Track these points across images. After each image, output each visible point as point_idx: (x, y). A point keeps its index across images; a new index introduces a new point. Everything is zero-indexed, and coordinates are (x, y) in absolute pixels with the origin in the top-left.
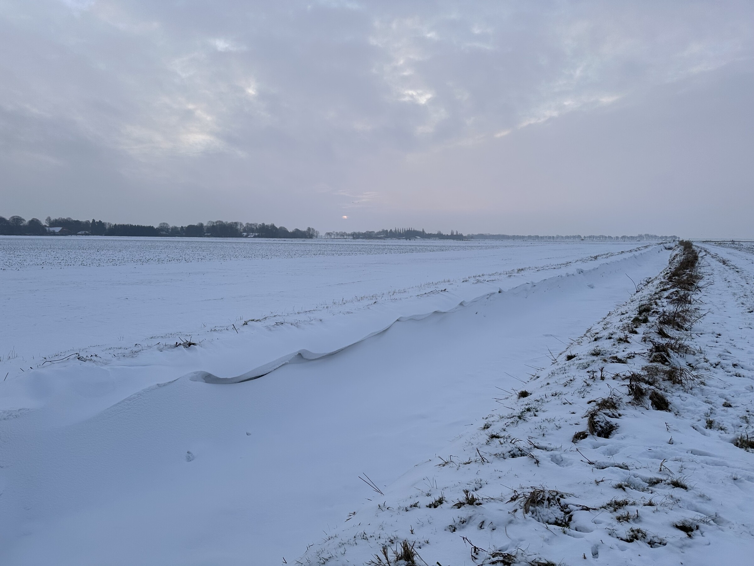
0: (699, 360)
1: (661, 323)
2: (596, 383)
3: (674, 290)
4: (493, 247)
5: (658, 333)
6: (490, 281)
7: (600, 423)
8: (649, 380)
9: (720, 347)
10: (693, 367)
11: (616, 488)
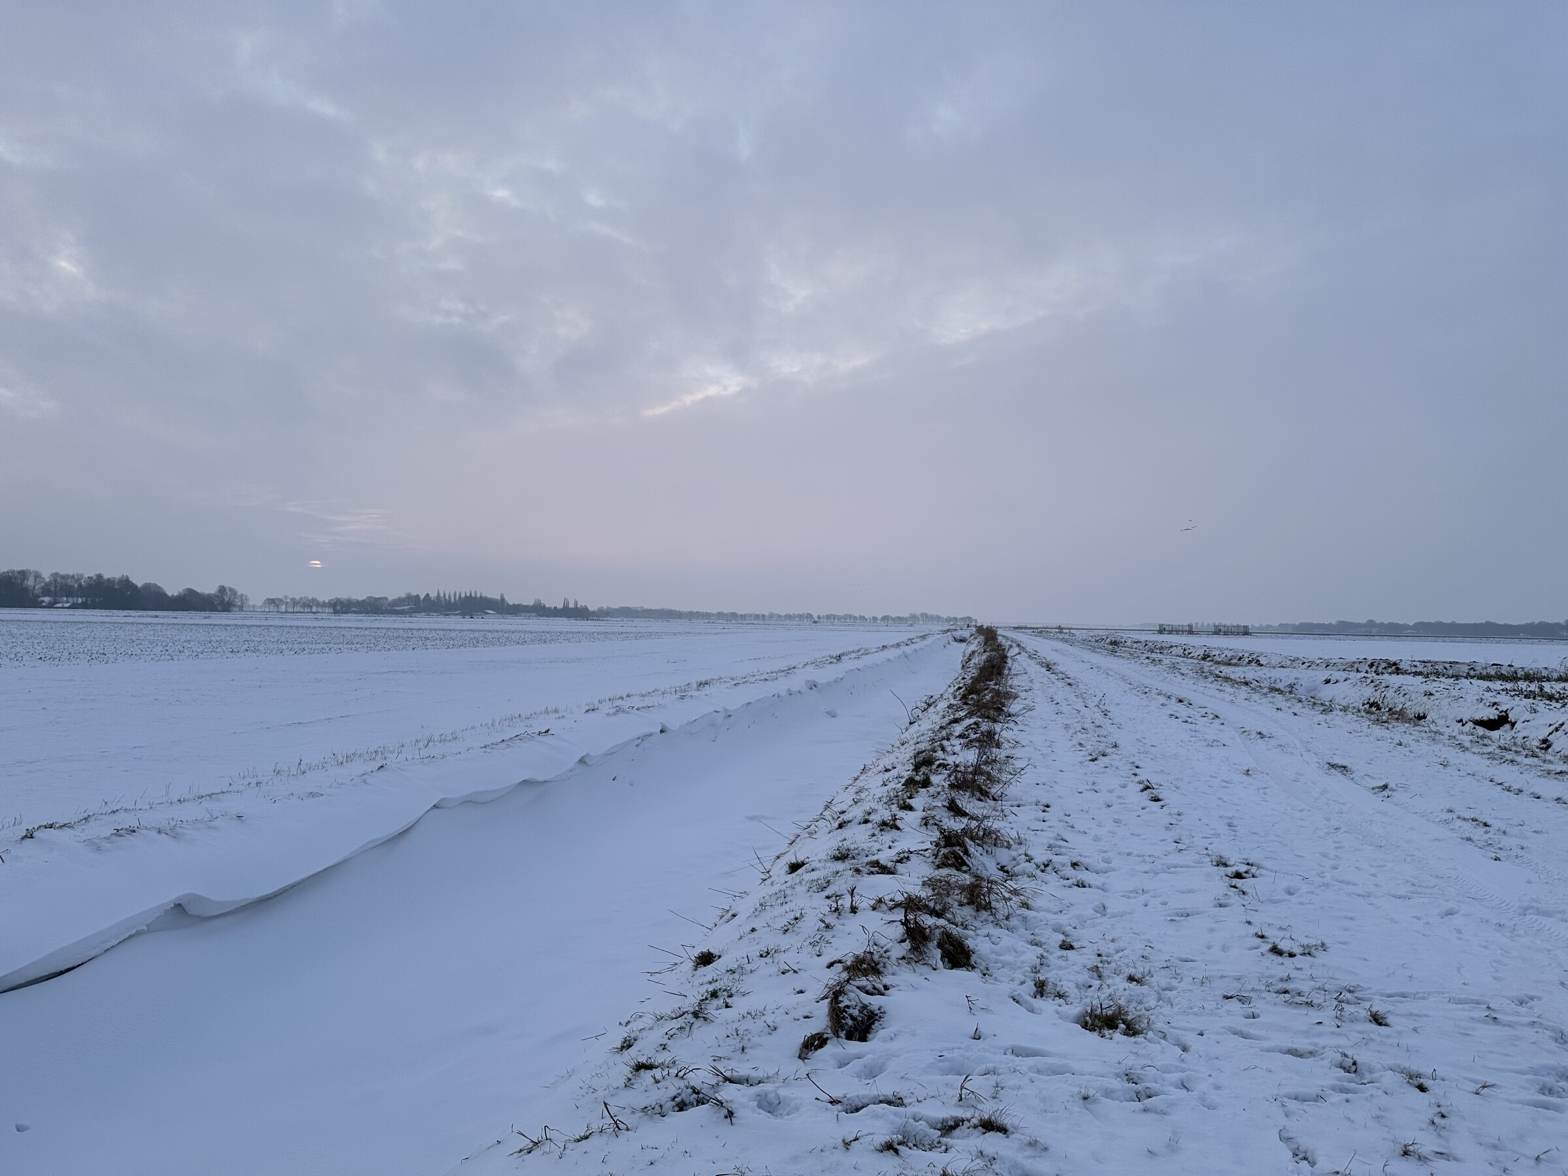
0: (1018, 859)
1: (952, 786)
2: (841, 922)
3: (972, 721)
4: (650, 634)
5: (947, 807)
6: (642, 709)
7: (851, 1011)
8: (937, 908)
9: (1050, 831)
10: (1007, 872)
11: (882, 1152)
